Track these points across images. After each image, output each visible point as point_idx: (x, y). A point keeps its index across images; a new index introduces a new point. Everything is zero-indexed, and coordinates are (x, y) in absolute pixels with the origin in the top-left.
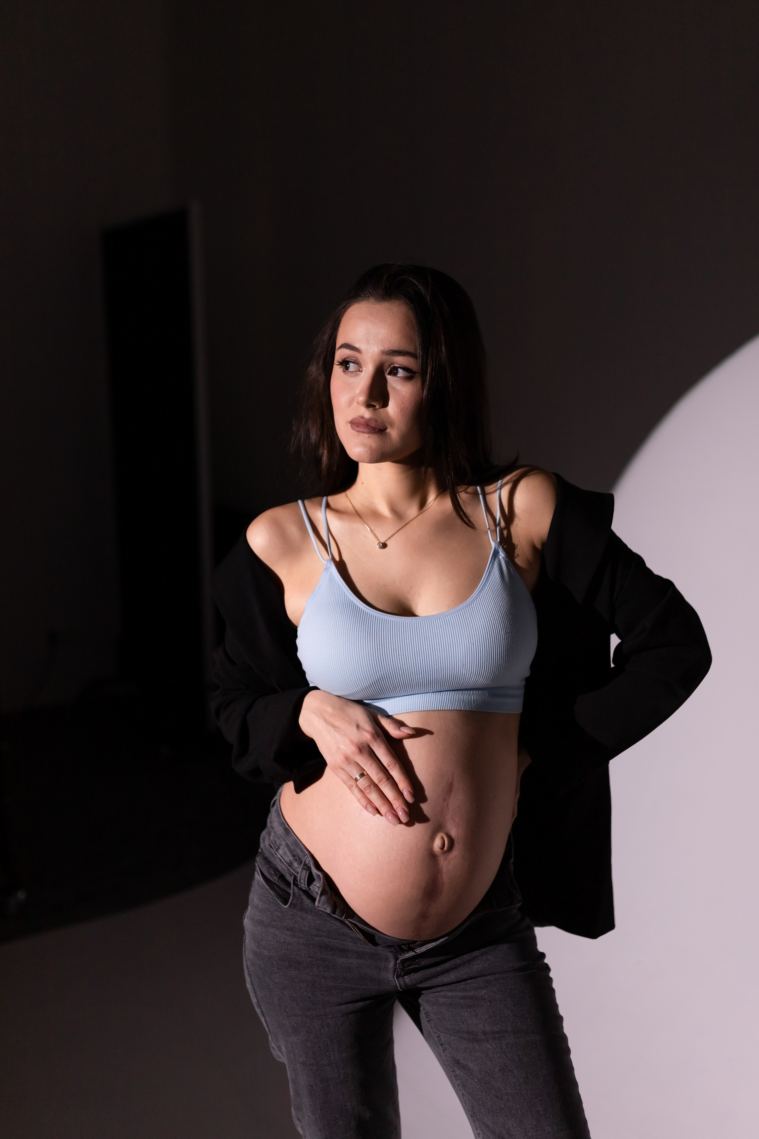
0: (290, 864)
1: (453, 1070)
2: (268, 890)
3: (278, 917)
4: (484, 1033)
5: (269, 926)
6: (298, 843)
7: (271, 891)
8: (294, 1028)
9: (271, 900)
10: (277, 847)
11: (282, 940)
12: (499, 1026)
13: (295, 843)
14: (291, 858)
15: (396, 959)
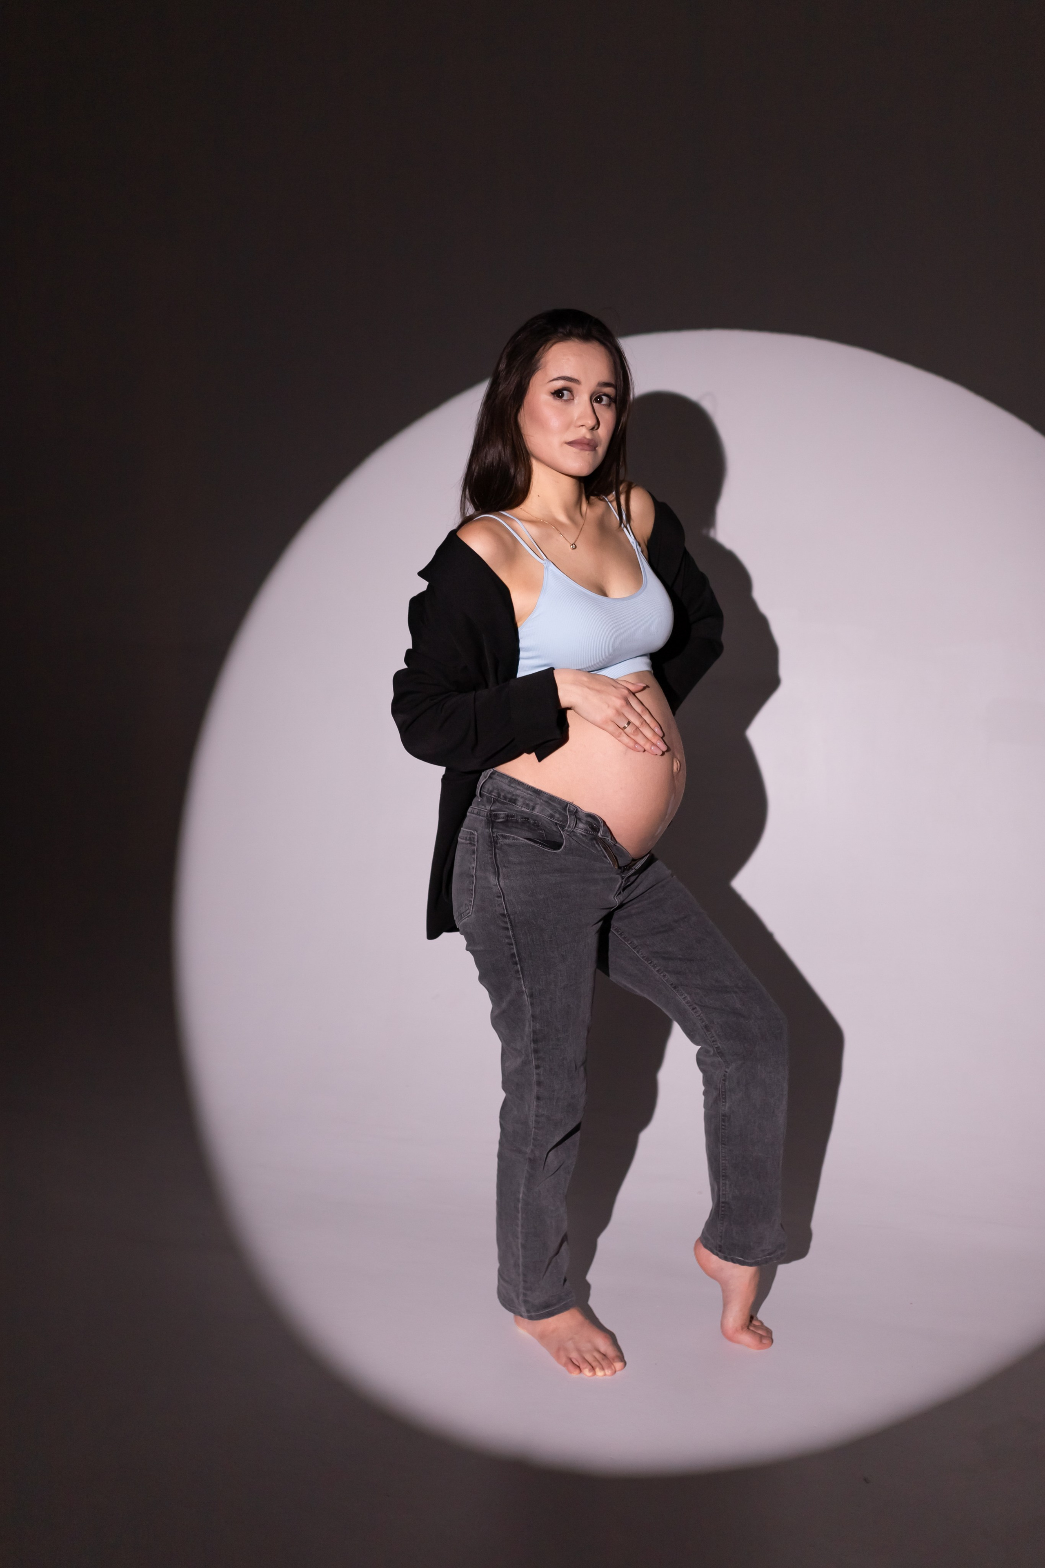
0: (552, 816)
1: (650, 962)
2: (531, 845)
3: (548, 864)
4: (676, 921)
5: (541, 873)
6: (552, 798)
7: (536, 845)
8: (563, 956)
9: (537, 852)
10: (531, 808)
11: (554, 882)
12: (683, 914)
13: (550, 799)
14: (551, 812)
15: (623, 878)
